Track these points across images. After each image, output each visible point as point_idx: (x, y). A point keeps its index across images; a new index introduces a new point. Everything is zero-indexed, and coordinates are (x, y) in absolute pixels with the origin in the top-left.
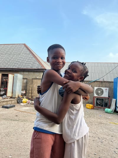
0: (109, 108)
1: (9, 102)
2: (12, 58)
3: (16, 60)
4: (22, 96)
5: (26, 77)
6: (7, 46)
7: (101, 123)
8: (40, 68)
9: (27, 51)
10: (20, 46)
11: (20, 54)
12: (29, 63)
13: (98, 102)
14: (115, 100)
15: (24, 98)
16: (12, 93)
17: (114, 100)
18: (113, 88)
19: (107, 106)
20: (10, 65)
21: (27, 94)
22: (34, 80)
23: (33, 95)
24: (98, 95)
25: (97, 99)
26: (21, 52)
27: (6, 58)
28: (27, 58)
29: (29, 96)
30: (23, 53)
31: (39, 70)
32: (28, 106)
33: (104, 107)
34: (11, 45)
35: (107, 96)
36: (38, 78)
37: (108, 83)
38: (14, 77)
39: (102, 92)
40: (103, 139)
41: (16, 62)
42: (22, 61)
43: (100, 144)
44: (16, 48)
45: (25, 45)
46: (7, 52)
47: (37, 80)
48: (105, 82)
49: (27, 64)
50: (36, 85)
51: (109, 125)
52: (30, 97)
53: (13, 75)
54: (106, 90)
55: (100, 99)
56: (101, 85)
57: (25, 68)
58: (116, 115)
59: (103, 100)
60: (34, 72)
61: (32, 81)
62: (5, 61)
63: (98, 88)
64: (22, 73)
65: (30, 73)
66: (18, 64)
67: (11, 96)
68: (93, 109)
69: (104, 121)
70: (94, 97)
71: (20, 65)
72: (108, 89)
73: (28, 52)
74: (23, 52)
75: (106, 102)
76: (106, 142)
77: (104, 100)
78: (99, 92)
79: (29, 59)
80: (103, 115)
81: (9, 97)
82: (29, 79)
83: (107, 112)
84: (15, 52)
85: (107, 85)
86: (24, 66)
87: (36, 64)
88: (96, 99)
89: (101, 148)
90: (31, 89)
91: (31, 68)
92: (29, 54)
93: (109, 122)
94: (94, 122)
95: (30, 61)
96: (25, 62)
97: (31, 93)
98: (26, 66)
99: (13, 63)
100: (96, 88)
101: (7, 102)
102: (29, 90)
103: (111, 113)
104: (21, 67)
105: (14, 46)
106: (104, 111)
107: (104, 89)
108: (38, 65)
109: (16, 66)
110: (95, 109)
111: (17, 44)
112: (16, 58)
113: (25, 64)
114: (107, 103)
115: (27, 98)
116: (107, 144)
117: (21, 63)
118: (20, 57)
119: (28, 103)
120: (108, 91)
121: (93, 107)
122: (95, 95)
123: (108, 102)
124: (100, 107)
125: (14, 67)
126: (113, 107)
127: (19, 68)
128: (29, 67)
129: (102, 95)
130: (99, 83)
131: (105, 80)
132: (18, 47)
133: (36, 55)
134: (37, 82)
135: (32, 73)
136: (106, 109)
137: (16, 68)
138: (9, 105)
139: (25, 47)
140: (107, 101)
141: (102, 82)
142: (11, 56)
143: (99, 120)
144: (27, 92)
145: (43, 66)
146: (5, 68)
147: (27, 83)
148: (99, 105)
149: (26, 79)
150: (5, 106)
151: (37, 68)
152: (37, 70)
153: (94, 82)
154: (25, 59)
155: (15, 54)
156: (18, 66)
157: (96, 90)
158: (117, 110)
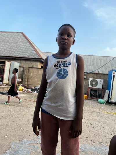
0: (102, 98)
1: (5, 89)
2: (9, 46)
3: (14, 48)
4: (18, 84)
5: (22, 65)
6: (5, 33)
7: (94, 112)
8: (37, 57)
9: (24, 40)
10: (18, 34)
11: (18, 42)
12: (26, 52)
13: (92, 93)
14: (109, 91)
15: (20, 86)
16: (8, 81)
17: (107, 92)
18: (107, 80)
19: (101, 97)
20: (7, 53)
21: (23, 83)
22: (30, 69)
23: (29, 83)
24: (93, 86)
25: (91, 90)
26: (19, 40)
27: (3, 46)
28: (24, 47)
29: (26, 84)
30: (20, 42)
31: (36, 60)
32: (24, 94)
33: (97, 98)
34: (9, 33)
35: (102, 88)
36: (34, 67)
37: (102, 75)
38: (10, 64)
39: (97, 83)
40: (95, 125)
41: (14, 50)
42: (19, 49)
43: (92, 129)
44: (14, 36)
45: (22, 33)
46: (4, 39)
47: (34, 69)
48: (100, 74)
49: (24, 52)
50: (32, 74)
51: (101, 113)
52: (26, 86)
53: (10, 63)
54: (101, 81)
55: (94, 91)
56: (96, 77)
57: (22, 56)
58: (109, 106)
59: (96, 91)
60: (31, 61)
61: (29, 70)
62: (2, 48)
63: (93, 80)
64: (19, 61)
65: (26, 61)
66: (15, 52)
67: (7, 83)
68: (87, 99)
69: (97, 110)
70: (89, 88)
71: (17, 53)
72: (102, 80)
73: (26, 41)
74: (20, 40)
76: (98, 128)
77: (98, 91)
78: (94, 83)
79: (26, 48)
80: (96, 105)
81: (5, 84)
82: (25, 68)
83: (100, 103)
84: (12, 41)
85: (102, 77)
86: (21, 55)
87: (33, 53)
88: (90, 90)
89: (93, 132)
90: (27, 77)
91: (28, 57)
92: (27, 43)
93: (101, 111)
94: (87, 110)
95: (27, 50)
96: (23, 51)
97: (28, 82)
98: (23, 54)
99: (10, 51)
100: (91, 79)
101: (3, 89)
102: (26, 78)
103: (104, 104)
104: (18, 55)
105: (12, 34)
106: (97, 102)
107: (98, 80)
108: (35, 54)
109: (13, 54)
110: (88, 99)
111: (15, 32)
112: (13, 46)
113: (22, 52)
114: (100, 94)
115: (23, 86)
116: (99, 129)
117: (18, 51)
118: (18, 46)
119: (24, 91)
120: (102, 82)
121: (86, 97)
122: (90, 86)
123: (102, 93)
124: (94, 97)
125: (11, 55)
126: (106, 98)
127: (16, 56)
128: (26, 56)
129: (96, 86)
130: (94, 74)
131: (100, 72)
132: (16, 35)
133: (33, 44)
134: (34, 71)
135: (29, 62)
136: (100, 100)
137: (13, 56)
138: (5, 91)
139: (23, 36)
140: (100, 92)
141: (97, 74)
142: (9, 44)
143: (92, 109)
144: (23, 80)
145: (40, 56)
146: (2, 55)
147: (23, 71)
148: (93, 96)
149: (23, 67)
150: (1, 92)
151: (34, 57)
152: (34, 59)
153: (89, 74)
154: (22, 47)
155: (13, 42)
156: (15, 54)
157: (91, 81)
158: (110, 101)
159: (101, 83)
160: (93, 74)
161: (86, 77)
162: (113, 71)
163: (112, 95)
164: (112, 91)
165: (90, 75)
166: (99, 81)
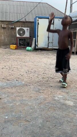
0: (31, 46)
13: (21, 43)
14: (35, 38)
19: (29, 45)
24: (20, 35)
25: (20, 40)
33: (26, 47)
35: (29, 36)
37: (30, 23)
39: (24, 32)
48: (27, 22)
54: (27, 30)
55: (22, 40)
56: (23, 25)
59: (25, 40)
63: (20, 29)
68: (17, 49)
70: (17, 38)
72: (29, 28)
75: (28, 42)
77: (26, 40)
78: (21, 32)
83: (28, 51)
85: (29, 26)
88: (18, 40)
100: (18, 28)
103: (31, 51)
106: (26, 50)
110: (18, 49)
121: (16, 47)
122: (18, 36)
123: (30, 42)
126: (33, 45)
129: (24, 35)
131: (27, 20)
141: (24, 22)
148: (22, 45)
157: (18, 31)
158: (37, 47)
159: (28, 32)
160: (20, 23)
161: (13, 26)
162: (37, 18)
163: (37, 42)
164: (37, 38)
165: (17, 24)
166: (26, 30)
